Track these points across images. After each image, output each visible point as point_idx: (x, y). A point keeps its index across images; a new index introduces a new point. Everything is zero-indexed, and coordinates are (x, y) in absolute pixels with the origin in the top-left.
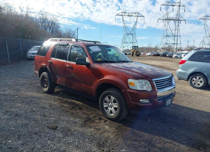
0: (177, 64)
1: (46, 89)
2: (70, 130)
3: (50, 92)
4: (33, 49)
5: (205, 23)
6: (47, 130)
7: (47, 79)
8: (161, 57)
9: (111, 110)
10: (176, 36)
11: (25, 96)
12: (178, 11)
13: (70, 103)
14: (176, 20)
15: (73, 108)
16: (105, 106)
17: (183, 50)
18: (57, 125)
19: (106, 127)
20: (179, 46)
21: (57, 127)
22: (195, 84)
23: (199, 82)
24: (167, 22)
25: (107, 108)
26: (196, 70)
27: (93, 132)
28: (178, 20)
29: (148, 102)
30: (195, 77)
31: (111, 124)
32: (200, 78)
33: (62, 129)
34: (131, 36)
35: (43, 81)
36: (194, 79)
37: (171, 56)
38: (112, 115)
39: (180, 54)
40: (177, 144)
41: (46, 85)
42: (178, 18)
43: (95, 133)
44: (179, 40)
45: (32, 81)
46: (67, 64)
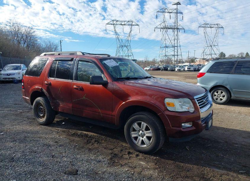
0: (184, 78)
1: (43, 120)
2: (97, 173)
3: (49, 123)
4: (6, 68)
5: (205, 32)
6: (65, 177)
7: (43, 106)
8: (162, 71)
9: (142, 140)
10: (175, 46)
11: (14, 132)
12: (176, 19)
13: (81, 136)
14: (174, 29)
15: (88, 142)
16: (133, 136)
17: (183, 63)
18: (76, 168)
19: (142, 163)
20: (180, 58)
21: (77, 171)
22: (217, 99)
23: (221, 96)
24: (164, 31)
25: (136, 138)
26: (217, 83)
27: (129, 171)
28: (176, 28)
29: (191, 126)
30: (217, 91)
31: (145, 158)
32: (222, 93)
33: (86, 173)
34: (125, 48)
35: (38, 109)
36: (216, 93)
37: (174, 69)
38: (145, 146)
39: (183, 67)
40: (235, 175)
41: (42, 114)
42: (176, 27)
43: (132, 174)
44: (179, 50)
45: (16, 111)
46: (74, 84)
